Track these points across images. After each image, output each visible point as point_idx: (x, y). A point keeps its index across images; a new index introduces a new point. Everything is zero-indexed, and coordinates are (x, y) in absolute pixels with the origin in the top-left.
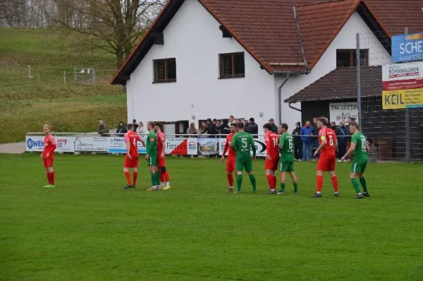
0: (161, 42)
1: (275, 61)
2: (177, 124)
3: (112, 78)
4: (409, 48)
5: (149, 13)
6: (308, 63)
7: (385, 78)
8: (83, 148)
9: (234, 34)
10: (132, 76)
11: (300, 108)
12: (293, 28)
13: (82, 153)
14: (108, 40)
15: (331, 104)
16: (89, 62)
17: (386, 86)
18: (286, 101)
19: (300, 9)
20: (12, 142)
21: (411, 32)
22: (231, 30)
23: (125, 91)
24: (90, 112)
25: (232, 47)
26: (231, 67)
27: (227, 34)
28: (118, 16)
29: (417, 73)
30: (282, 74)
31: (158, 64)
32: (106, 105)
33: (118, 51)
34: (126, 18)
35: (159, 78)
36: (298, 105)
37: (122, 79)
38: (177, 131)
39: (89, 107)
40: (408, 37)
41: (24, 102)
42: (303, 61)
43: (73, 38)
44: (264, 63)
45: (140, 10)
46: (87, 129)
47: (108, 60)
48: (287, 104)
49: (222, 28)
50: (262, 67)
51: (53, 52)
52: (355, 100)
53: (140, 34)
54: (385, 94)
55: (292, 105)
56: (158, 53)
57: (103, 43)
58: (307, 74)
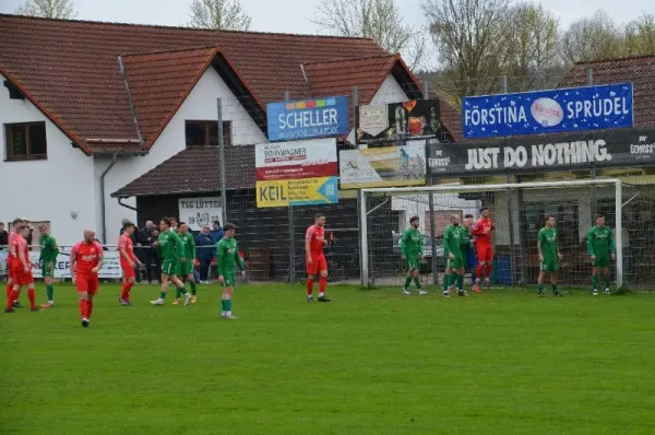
1: (94, 136)
4: (292, 120)
6: (145, 140)
7: (260, 163)
9: (28, 93)
11: (134, 205)
12: (120, 86)
15: (180, 200)
17: (260, 174)
18: (114, 195)
19: (129, 59)
21: (294, 98)
22: (25, 88)
25: (25, 113)
26: (25, 142)
27: (16, 93)
29: (304, 157)
30: (106, 155)
36: (132, 201)
40: (290, 106)
42: (137, 137)
44: (77, 139)
48: (116, 199)
49: (7, 84)
50: (75, 145)
52: (218, 194)
54: (259, 185)
55: (123, 201)
58: (143, 155)
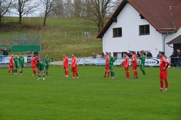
0: (116, 21)
1: (162, 28)
2: (122, 53)
3: (97, 36)
5: (111, 10)
6: (176, 28)
8: (87, 63)
9: (145, 17)
10: (105, 35)
11: (173, 46)
12: (170, 14)
13: (86, 65)
14: (95, 21)
16: (88, 30)
18: (167, 44)
19: (172, 7)
20: (59, 60)
22: (144, 16)
23: (102, 41)
24: (88, 49)
25: (144, 23)
26: (144, 30)
27: (142, 17)
28: (99, 12)
30: (165, 33)
31: (115, 30)
32: (95, 46)
33: (99, 25)
34: (102, 13)
35: (115, 35)
36: (172, 45)
37: (101, 36)
38: (122, 56)
39: (88, 47)
41: (64, 46)
42: (174, 28)
43: (81, 21)
44: (158, 29)
45: (107, 9)
46: (87, 55)
47: (95, 29)
48: (167, 45)
49: (141, 15)
50: (157, 30)
51: (74, 26)
53: (107, 18)
55: (170, 45)
56: (115, 26)
57: (93, 22)
58: (175, 33)
